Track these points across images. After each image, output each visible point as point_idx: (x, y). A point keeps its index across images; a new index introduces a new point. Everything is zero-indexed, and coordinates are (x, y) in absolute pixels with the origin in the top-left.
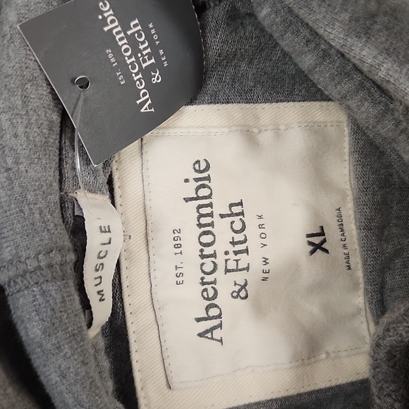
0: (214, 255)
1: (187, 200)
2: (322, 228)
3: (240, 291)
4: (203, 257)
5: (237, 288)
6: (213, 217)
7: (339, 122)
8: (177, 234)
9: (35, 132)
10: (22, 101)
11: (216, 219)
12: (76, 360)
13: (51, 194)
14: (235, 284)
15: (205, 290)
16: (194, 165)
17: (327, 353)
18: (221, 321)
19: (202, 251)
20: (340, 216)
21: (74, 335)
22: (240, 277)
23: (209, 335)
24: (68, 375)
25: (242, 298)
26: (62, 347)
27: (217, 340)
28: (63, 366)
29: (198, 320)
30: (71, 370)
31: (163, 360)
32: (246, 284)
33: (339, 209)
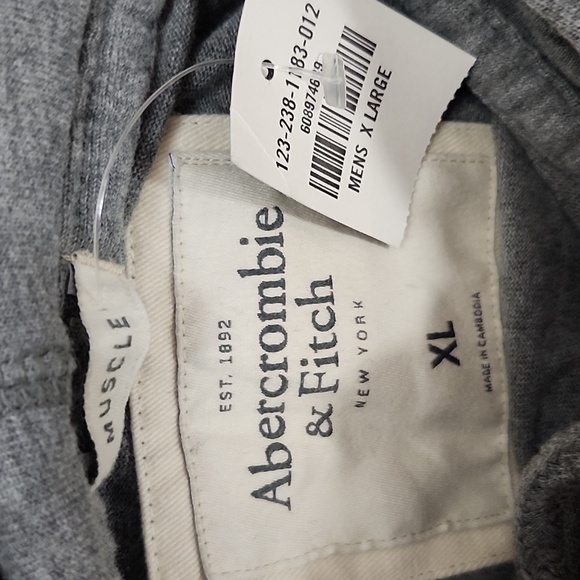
0: (284, 366)
1: (243, 273)
2: (451, 324)
3: (320, 422)
4: (265, 367)
5: (316, 418)
6: (284, 304)
7: (483, 156)
8: (225, 329)
9: (28, 143)
10: (8, 88)
11: (290, 307)
12: (80, 544)
13: (48, 254)
14: (314, 412)
15: (266, 421)
16: (258, 216)
17: (450, 522)
18: (290, 472)
19: (264, 358)
20: (478, 306)
21: (75, 500)
22: (321, 402)
23: (270, 494)
24: (67, 570)
25: (324, 435)
26: (58, 522)
27: (282, 502)
28: (59, 556)
29: (254, 470)
30: (73, 562)
31: (196, 536)
32: (330, 412)
33: (477, 296)
